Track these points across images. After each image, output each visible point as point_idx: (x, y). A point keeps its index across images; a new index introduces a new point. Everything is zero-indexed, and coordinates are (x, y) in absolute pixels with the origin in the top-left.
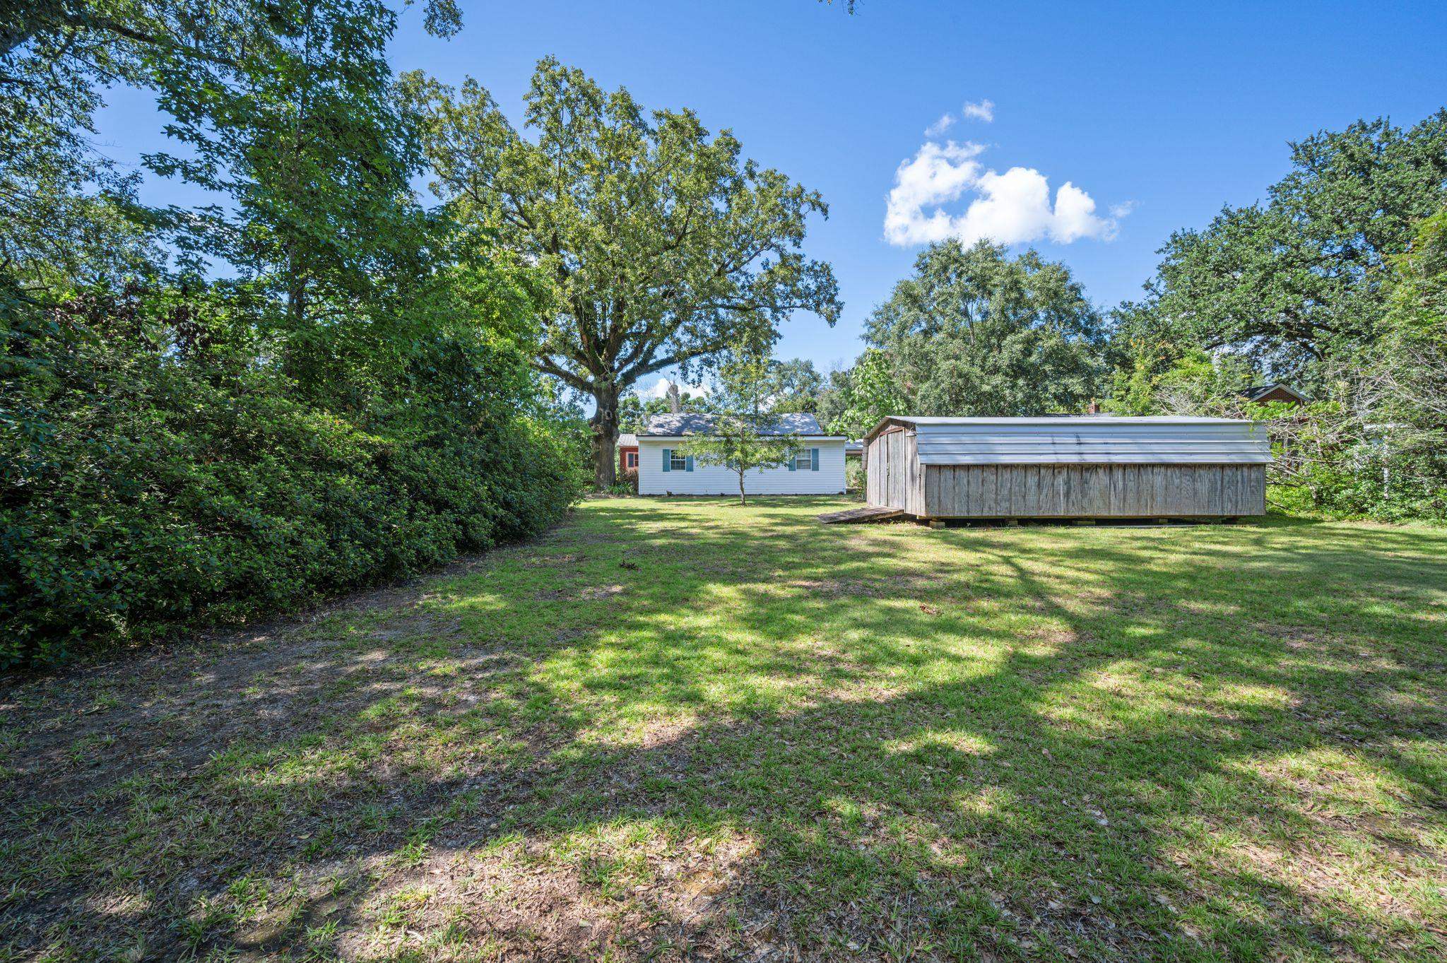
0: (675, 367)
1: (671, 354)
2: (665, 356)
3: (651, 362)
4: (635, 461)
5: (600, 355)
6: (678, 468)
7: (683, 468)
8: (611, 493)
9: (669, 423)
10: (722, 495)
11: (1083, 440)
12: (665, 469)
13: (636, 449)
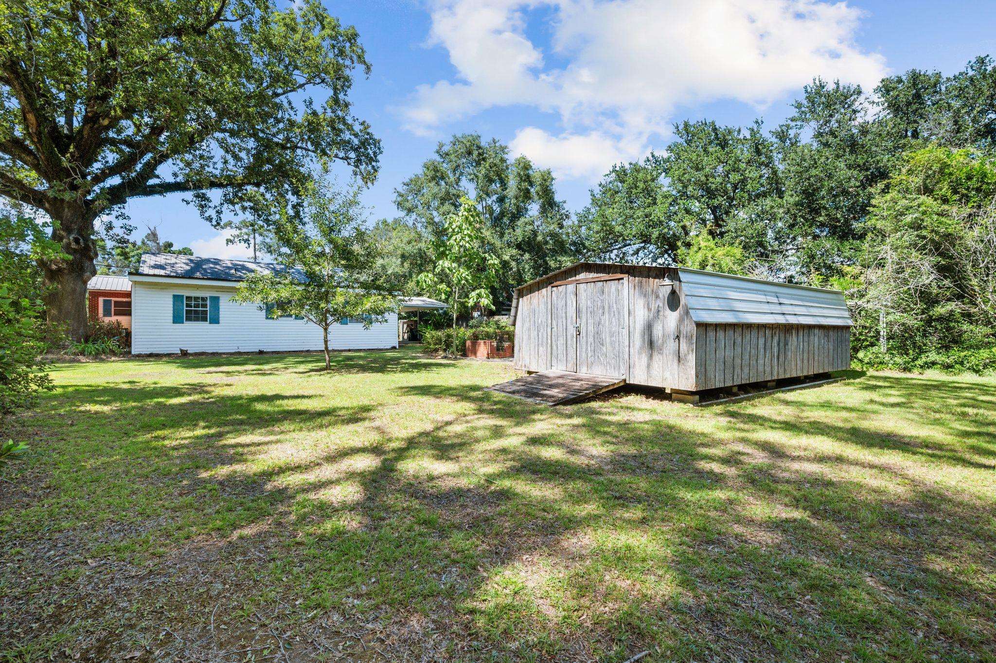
0: (189, 195)
1: (180, 179)
2: (170, 179)
3: (151, 182)
4: (125, 309)
5: (64, 152)
6: (197, 319)
7: (204, 319)
8: (82, 353)
9: (172, 265)
10: (261, 352)
11: (782, 300)
12: (177, 319)
13: (128, 295)
